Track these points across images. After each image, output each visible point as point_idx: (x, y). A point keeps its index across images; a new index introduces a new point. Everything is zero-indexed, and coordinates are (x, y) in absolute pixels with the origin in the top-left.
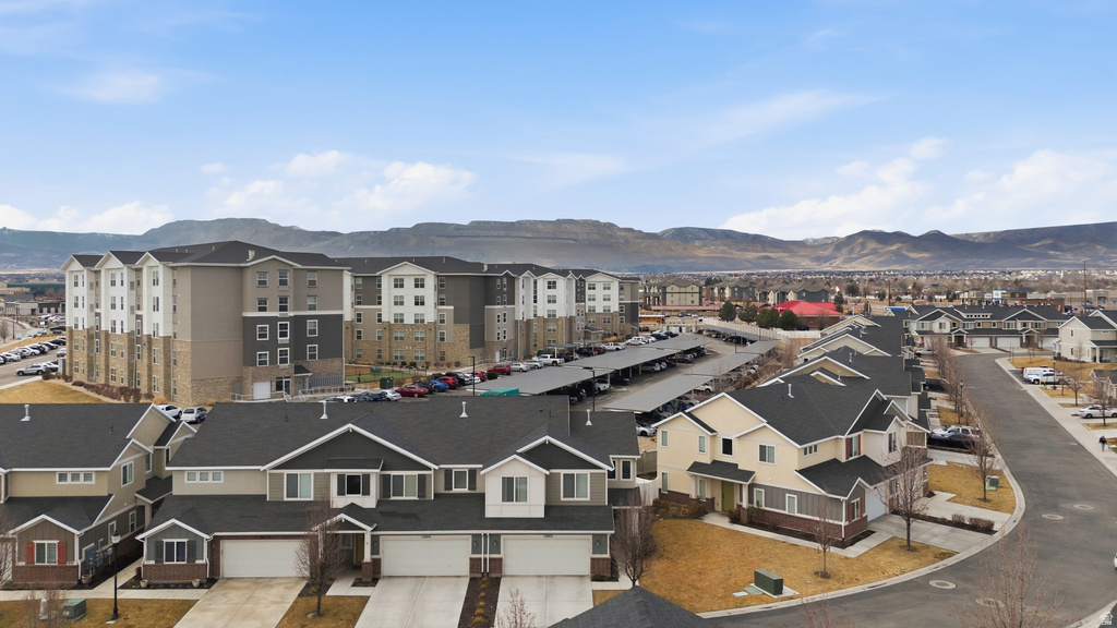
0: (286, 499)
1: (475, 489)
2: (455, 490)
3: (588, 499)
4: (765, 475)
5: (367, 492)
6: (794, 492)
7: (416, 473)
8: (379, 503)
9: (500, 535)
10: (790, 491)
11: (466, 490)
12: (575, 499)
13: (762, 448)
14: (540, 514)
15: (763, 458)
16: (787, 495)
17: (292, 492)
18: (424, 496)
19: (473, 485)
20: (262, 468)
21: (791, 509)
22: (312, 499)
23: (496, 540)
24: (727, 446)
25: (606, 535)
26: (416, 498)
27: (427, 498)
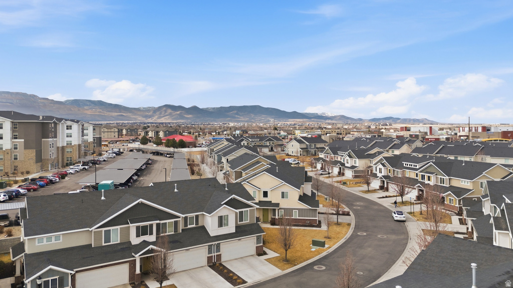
0: (104, 244)
1: (198, 224)
2: (189, 226)
3: (249, 221)
4: (284, 204)
5: (151, 234)
6: (297, 209)
7: (173, 220)
8: (157, 238)
9: (220, 243)
10: (295, 209)
11: (194, 226)
12: (244, 222)
13: (283, 193)
14: (233, 231)
15: (283, 197)
16: (294, 211)
17: (108, 239)
18: (177, 231)
19: (197, 223)
20: (90, 230)
21: (296, 216)
22: (119, 242)
23: (218, 246)
24: (265, 194)
25: (261, 235)
26: (173, 233)
27: (178, 232)
